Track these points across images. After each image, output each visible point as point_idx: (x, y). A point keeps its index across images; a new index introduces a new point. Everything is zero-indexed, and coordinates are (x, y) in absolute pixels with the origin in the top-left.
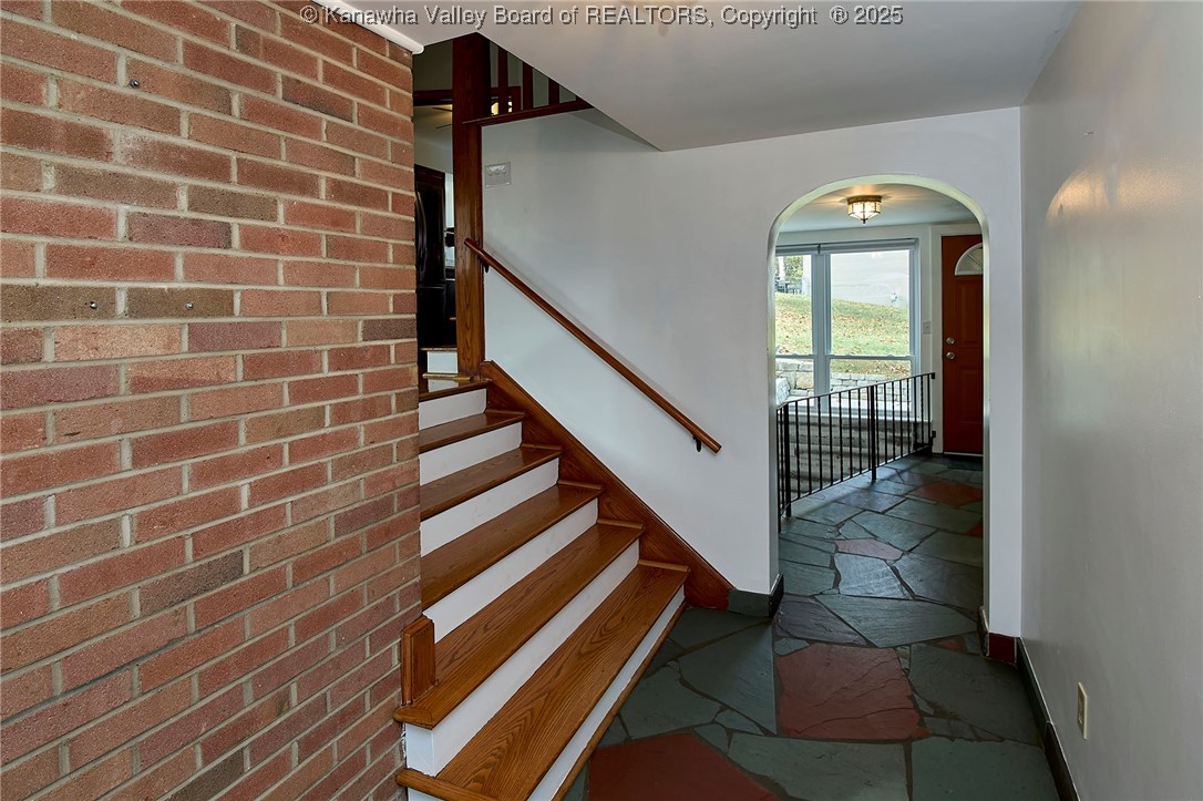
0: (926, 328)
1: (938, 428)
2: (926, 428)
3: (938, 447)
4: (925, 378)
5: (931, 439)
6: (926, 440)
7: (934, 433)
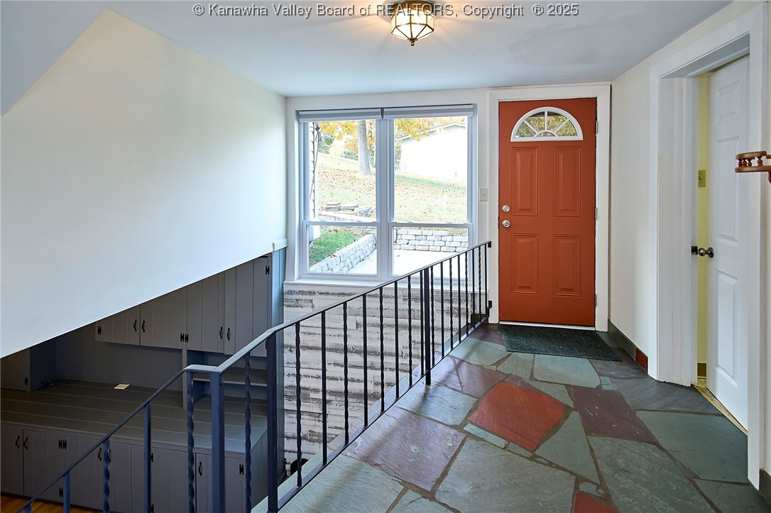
0: (483, 196)
1: (494, 297)
2: (483, 298)
3: (494, 318)
4: (482, 248)
5: (487, 311)
6: (483, 311)
7: (490, 302)
